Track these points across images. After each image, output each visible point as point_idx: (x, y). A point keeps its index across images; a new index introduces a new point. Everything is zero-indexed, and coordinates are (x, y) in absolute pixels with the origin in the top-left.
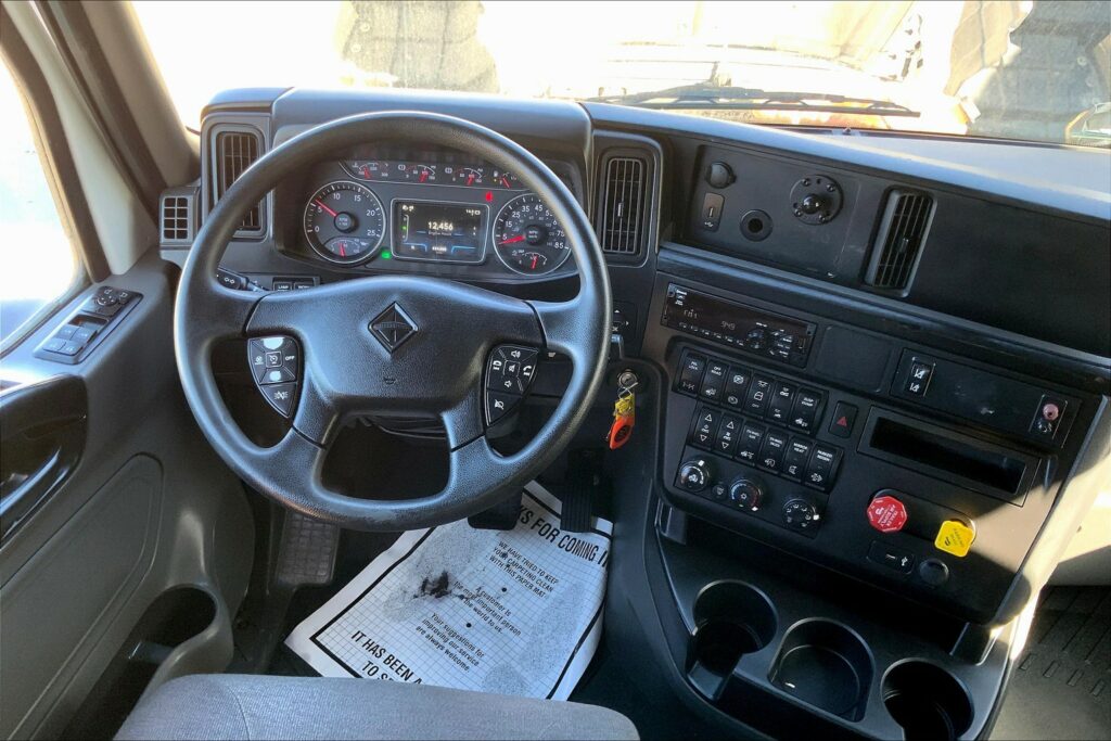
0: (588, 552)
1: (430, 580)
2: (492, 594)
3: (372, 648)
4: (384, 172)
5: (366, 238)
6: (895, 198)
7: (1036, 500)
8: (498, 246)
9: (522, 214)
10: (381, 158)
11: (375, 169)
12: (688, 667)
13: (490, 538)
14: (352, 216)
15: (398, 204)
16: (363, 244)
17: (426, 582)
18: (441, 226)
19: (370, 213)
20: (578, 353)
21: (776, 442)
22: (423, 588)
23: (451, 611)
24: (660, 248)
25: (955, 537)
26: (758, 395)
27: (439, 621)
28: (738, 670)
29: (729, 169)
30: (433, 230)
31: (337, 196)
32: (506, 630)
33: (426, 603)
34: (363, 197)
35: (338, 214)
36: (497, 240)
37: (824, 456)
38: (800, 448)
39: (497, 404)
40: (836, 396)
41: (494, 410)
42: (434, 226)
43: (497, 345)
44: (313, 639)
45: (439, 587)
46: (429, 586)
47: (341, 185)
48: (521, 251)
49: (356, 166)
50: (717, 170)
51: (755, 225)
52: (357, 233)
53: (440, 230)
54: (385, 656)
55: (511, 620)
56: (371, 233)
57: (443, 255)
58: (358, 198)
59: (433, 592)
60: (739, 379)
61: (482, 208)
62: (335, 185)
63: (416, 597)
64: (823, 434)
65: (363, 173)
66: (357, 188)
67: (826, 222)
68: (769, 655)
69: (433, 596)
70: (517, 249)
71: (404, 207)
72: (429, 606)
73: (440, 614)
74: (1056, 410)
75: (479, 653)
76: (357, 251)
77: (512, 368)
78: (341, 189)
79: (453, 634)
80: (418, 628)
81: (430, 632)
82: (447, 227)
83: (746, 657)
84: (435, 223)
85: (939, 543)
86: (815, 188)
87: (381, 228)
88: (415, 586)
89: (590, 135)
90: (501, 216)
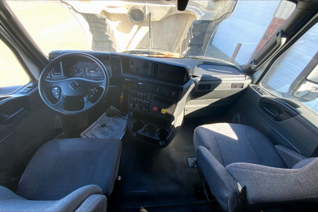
2: (111, 126)
3: (93, 135)
6: (153, 65)
7: (174, 105)
8: (101, 74)
10: (82, 61)
11: (81, 63)
12: (132, 132)
13: (111, 118)
14: (78, 71)
15: (85, 69)
16: (80, 75)
19: (80, 70)
20: (104, 87)
21: (141, 100)
23: (106, 129)
24: (123, 73)
25: (164, 111)
26: (139, 94)
27: (103, 130)
28: (138, 132)
31: (75, 67)
32: (113, 131)
35: (75, 70)
37: (148, 102)
38: (145, 101)
39: (92, 96)
40: (149, 93)
41: (91, 97)
42: (91, 71)
43: (92, 87)
44: (84, 134)
45: (103, 126)
50: (131, 62)
51: (137, 70)
55: (114, 129)
57: (93, 76)
58: (78, 68)
59: (102, 126)
60: (136, 92)
64: (148, 99)
65: (79, 64)
66: (78, 66)
67: (146, 69)
68: (143, 129)
72: (102, 129)
73: (103, 129)
74: (174, 93)
75: (109, 134)
77: (94, 90)
79: (105, 132)
81: (101, 132)
83: (139, 130)
85: (162, 112)
86: (143, 64)
87: (82, 72)
88: (100, 126)
89: (110, 56)
90: (101, 70)
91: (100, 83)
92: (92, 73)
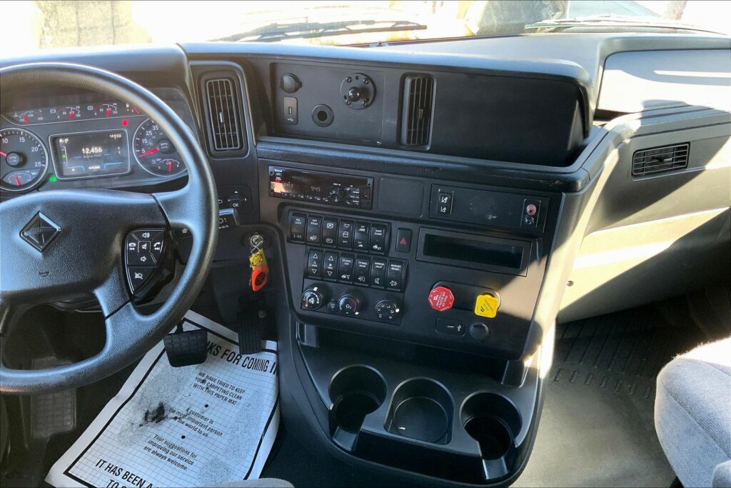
0: (261, 366)
1: (151, 411)
2: (198, 411)
3: (112, 469)
4: (40, 116)
5: (34, 169)
6: (408, 81)
7: (534, 270)
8: (139, 159)
9: (153, 132)
10: (35, 107)
11: (32, 115)
12: (332, 432)
13: (191, 371)
14: (20, 154)
15: (55, 140)
16: (34, 174)
17: (147, 414)
18: (93, 150)
19: (35, 149)
21: (363, 264)
22: (146, 418)
23: (169, 431)
24: (257, 141)
25: (486, 306)
26: (345, 234)
27: (160, 439)
28: (366, 427)
29: (295, 78)
30: (85, 154)
31: (5, 141)
32: (211, 434)
33: (149, 428)
34: (27, 137)
35: (8, 154)
36: (138, 154)
37: (396, 268)
38: (379, 265)
39: (137, 276)
40: (396, 225)
41: (135, 281)
42: (86, 151)
43: (130, 230)
44: (66, 473)
45: (158, 415)
46: (150, 416)
47: (6, 132)
48: (158, 160)
49: (16, 116)
50: (287, 80)
51: (322, 115)
52: (26, 166)
53: (92, 154)
54: (122, 473)
55: (215, 426)
56: (38, 164)
57: (98, 172)
58: (22, 140)
59: (153, 419)
60: (330, 225)
61: (123, 133)
63: (141, 425)
64: (393, 253)
65: (23, 120)
66: (20, 132)
67: (367, 106)
68: (383, 411)
69: (154, 422)
70: (155, 158)
71: (61, 141)
72: (152, 430)
73: (160, 434)
74: (534, 208)
75: (193, 456)
76: (30, 180)
77: (144, 247)
78: (7, 135)
79: (172, 446)
80: (146, 448)
81: (155, 449)
82: (97, 150)
83: (368, 416)
84: (88, 149)
85: (478, 312)
86: (356, 83)
87: (45, 159)
88: (139, 417)
89: (187, 66)
90: (137, 136)
91: (168, 203)
92: (94, 159)
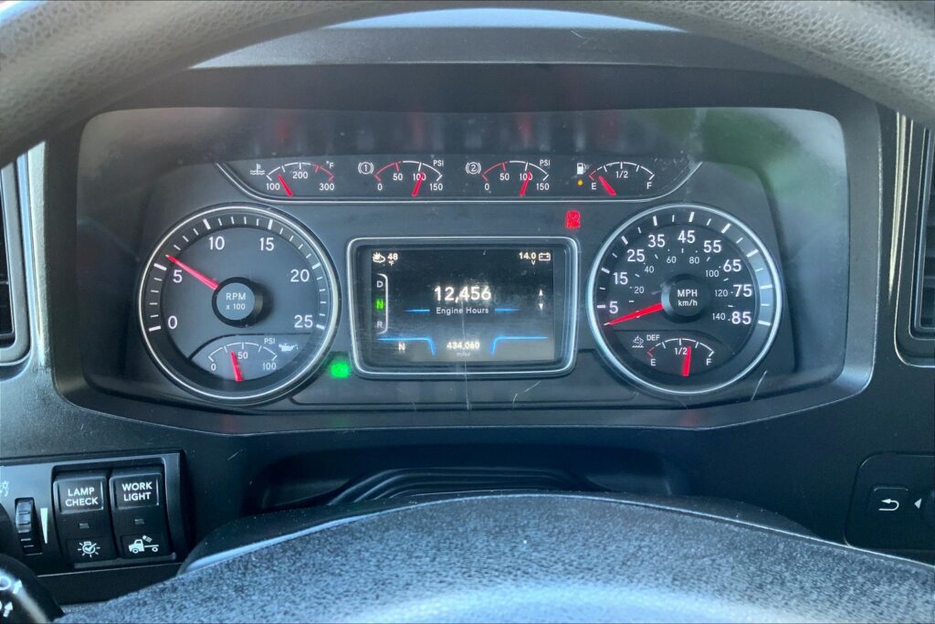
4: (325, 179)
5: (291, 334)
8: (602, 329)
9: (648, 252)
10: (315, 149)
11: (303, 175)
14: (256, 287)
16: (286, 348)
18: (465, 294)
19: (298, 276)
30: (443, 304)
31: (217, 243)
34: (280, 238)
35: (222, 285)
36: (601, 316)
42: (445, 294)
47: (225, 217)
48: (652, 337)
49: (258, 171)
52: (273, 323)
53: (472, 304)
56: (303, 322)
58: (268, 244)
61: (559, 248)
62: (212, 220)
65: (276, 187)
66: (265, 220)
70: (642, 333)
71: (377, 257)
76: (270, 367)
78: (227, 226)
82: (481, 293)
84: (450, 289)
87: (328, 310)
90: (605, 262)
